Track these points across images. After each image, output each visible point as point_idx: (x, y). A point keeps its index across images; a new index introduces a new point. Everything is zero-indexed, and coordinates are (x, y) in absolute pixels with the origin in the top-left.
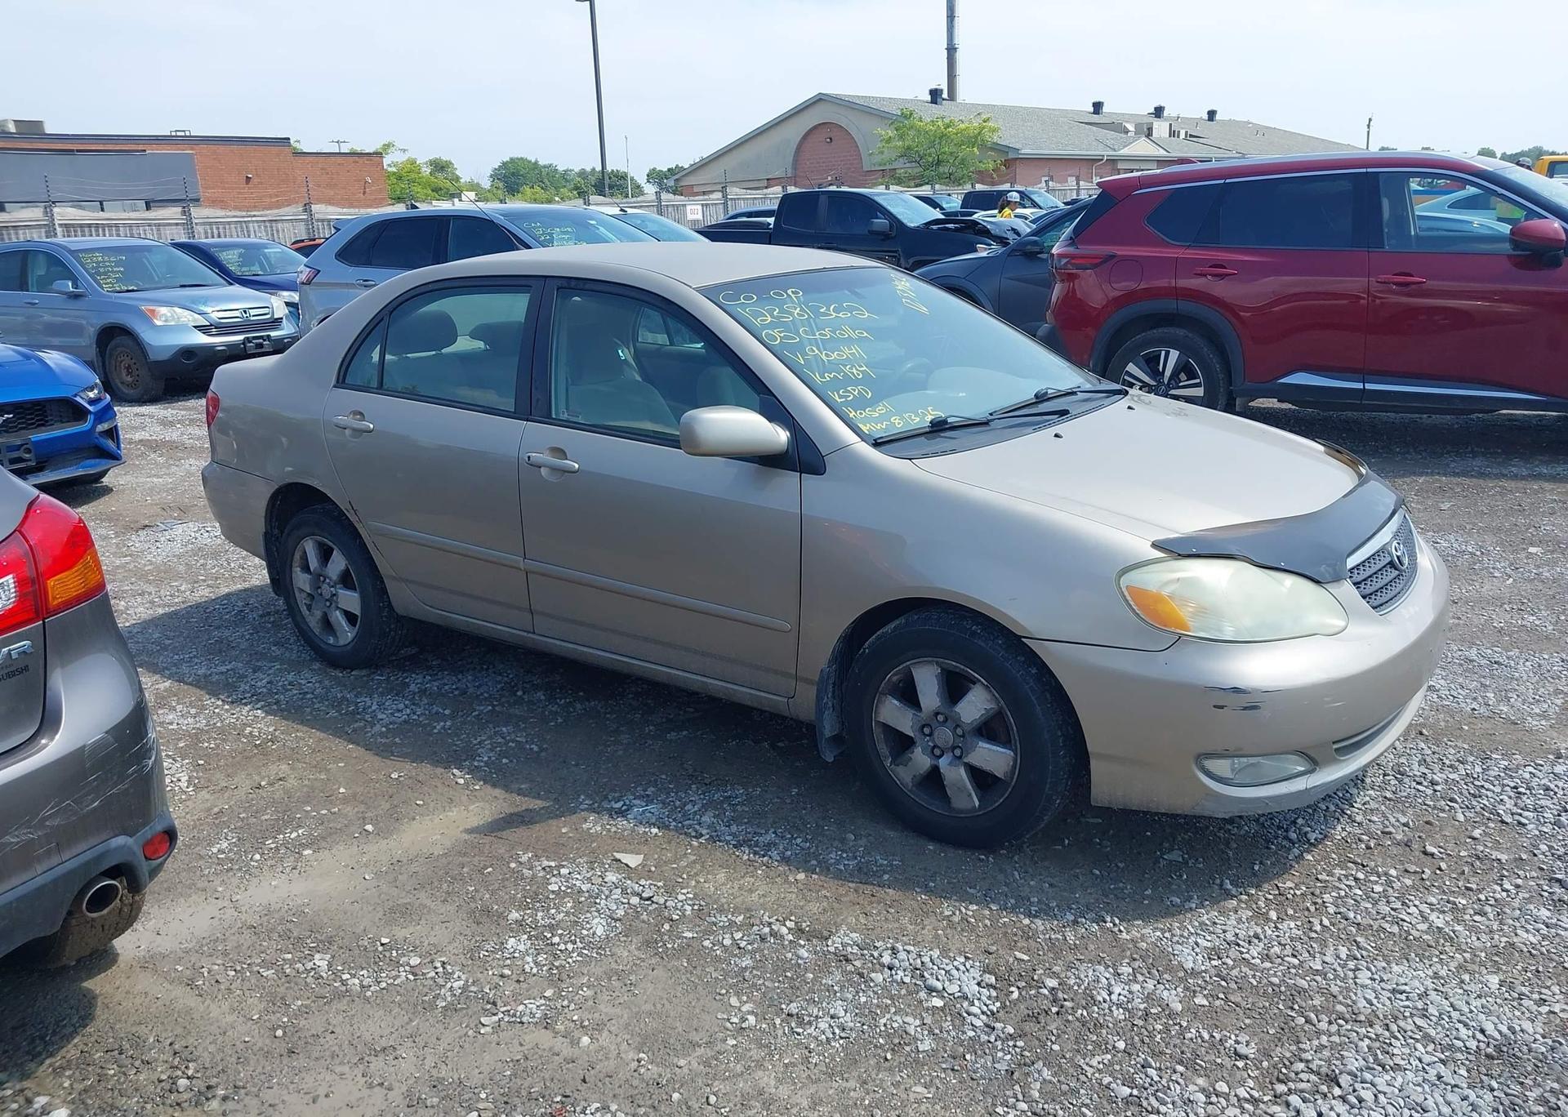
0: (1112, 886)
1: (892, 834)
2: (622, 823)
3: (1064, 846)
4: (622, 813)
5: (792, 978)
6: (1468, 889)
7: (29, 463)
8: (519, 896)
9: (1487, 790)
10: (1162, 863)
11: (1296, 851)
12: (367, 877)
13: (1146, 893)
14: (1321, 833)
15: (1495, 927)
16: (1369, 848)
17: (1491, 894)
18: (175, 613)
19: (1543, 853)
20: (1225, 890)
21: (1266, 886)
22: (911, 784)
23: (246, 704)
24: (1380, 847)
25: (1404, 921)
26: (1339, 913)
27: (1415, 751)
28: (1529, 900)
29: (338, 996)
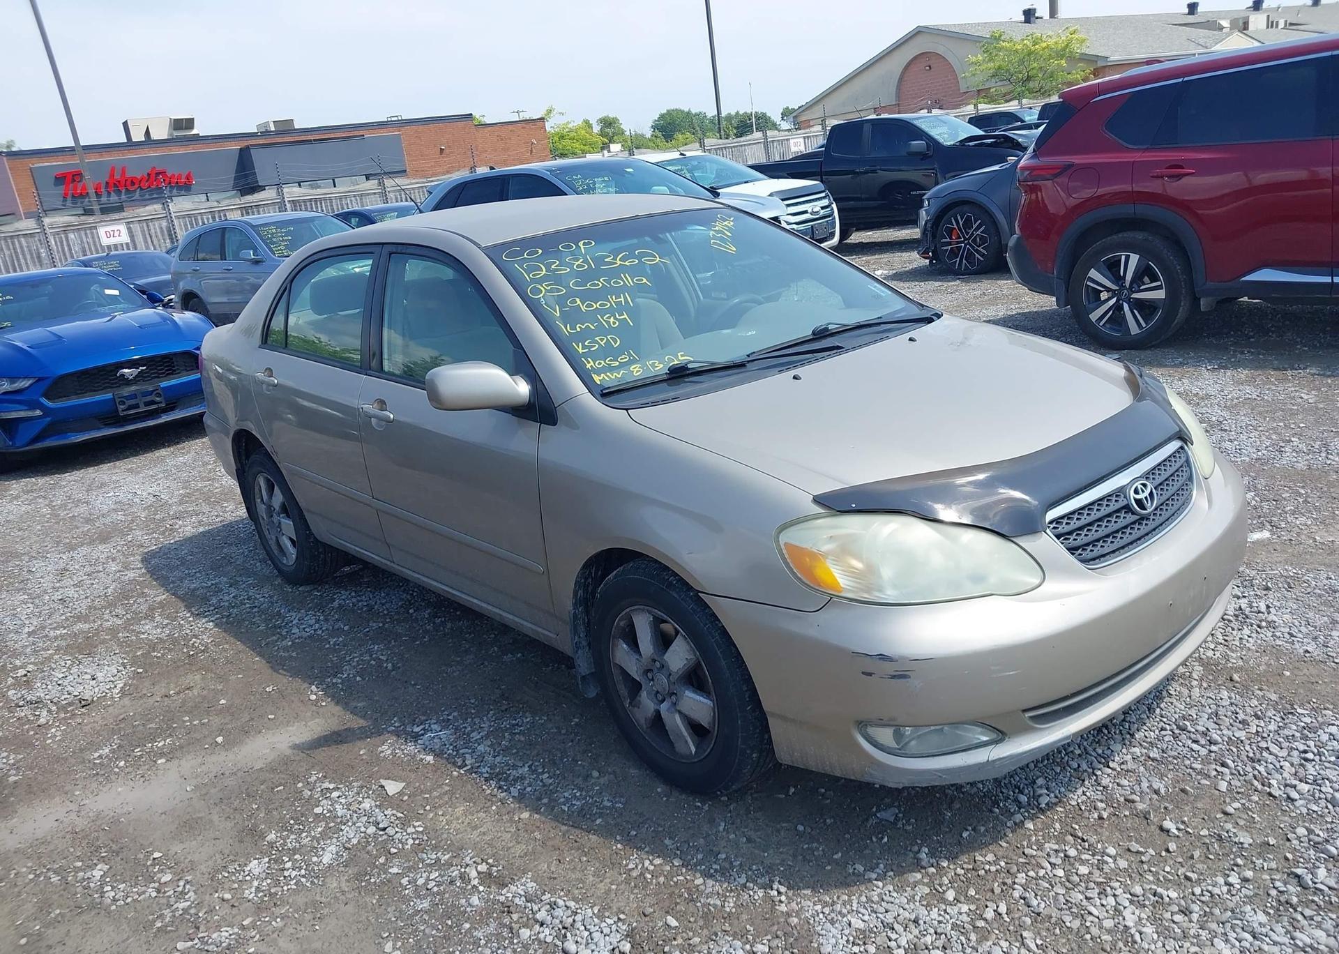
0: (806, 846)
1: (633, 772)
2: (411, 748)
3: (787, 795)
4: (416, 737)
5: (451, 927)
6: (1188, 878)
7: (160, 405)
8: (288, 816)
9: (1271, 754)
10: (873, 821)
11: (1018, 817)
12: (188, 789)
13: (835, 857)
14: (1056, 797)
15: (1192, 932)
16: (1101, 818)
17: (1210, 888)
18: (209, 532)
19: (1299, 838)
20: (919, 860)
21: (965, 858)
22: (645, 726)
23: (206, 617)
24: (1113, 818)
25: (1090, 913)
26: (1024, 899)
27: (1210, 701)
28: (1250, 900)
29: (93, 906)
